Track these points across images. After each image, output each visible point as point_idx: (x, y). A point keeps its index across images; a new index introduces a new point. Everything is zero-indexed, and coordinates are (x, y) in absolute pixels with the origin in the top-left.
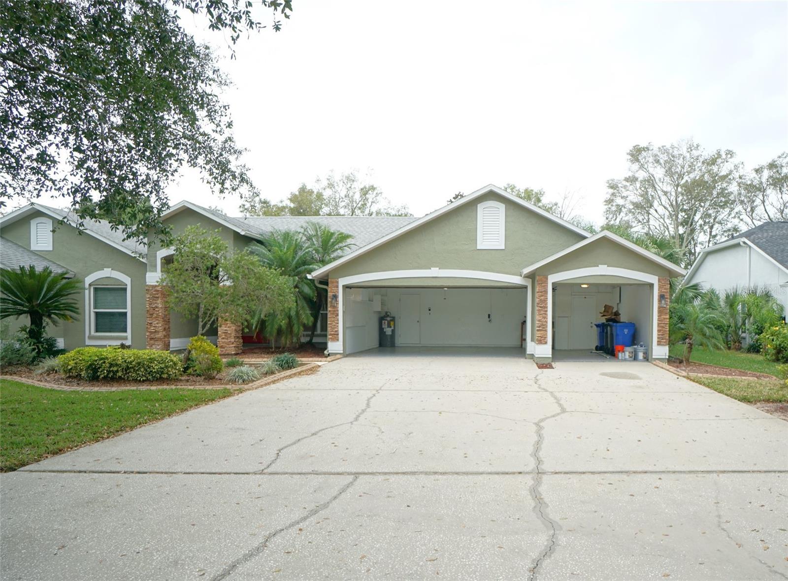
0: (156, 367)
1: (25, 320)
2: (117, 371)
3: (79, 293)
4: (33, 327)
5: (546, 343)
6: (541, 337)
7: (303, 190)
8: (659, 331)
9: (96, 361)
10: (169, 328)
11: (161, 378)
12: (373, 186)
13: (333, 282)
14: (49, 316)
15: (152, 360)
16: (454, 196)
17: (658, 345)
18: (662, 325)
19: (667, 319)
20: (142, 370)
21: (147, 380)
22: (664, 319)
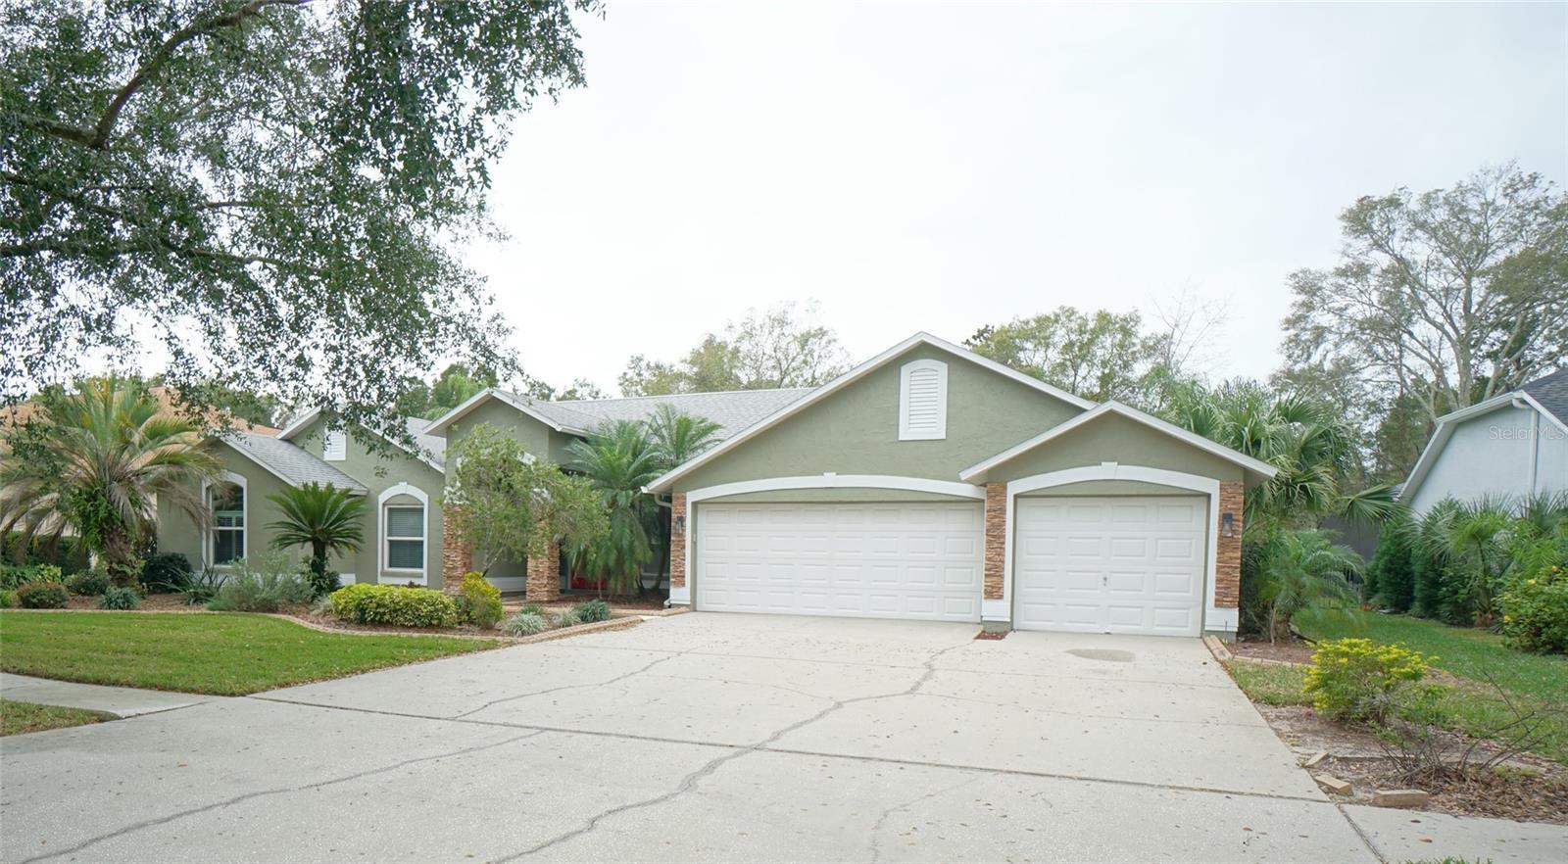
0: (425, 610)
1: (308, 550)
2: (384, 613)
3: (363, 515)
4: (316, 558)
5: (1001, 597)
6: (993, 587)
7: (709, 343)
8: (1219, 581)
9: (363, 600)
10: (470, 563)
11: (431, 624)
12: (821, 329)
13: (678, 498)
14: (332, 544)
15: (421, 601)
16: (976, 334)
17: (1216, 606)
18: (1227, 570)
19: (1236, 558)
20: (410, 612)
21: (415, 626)
22: (1231, 558)
